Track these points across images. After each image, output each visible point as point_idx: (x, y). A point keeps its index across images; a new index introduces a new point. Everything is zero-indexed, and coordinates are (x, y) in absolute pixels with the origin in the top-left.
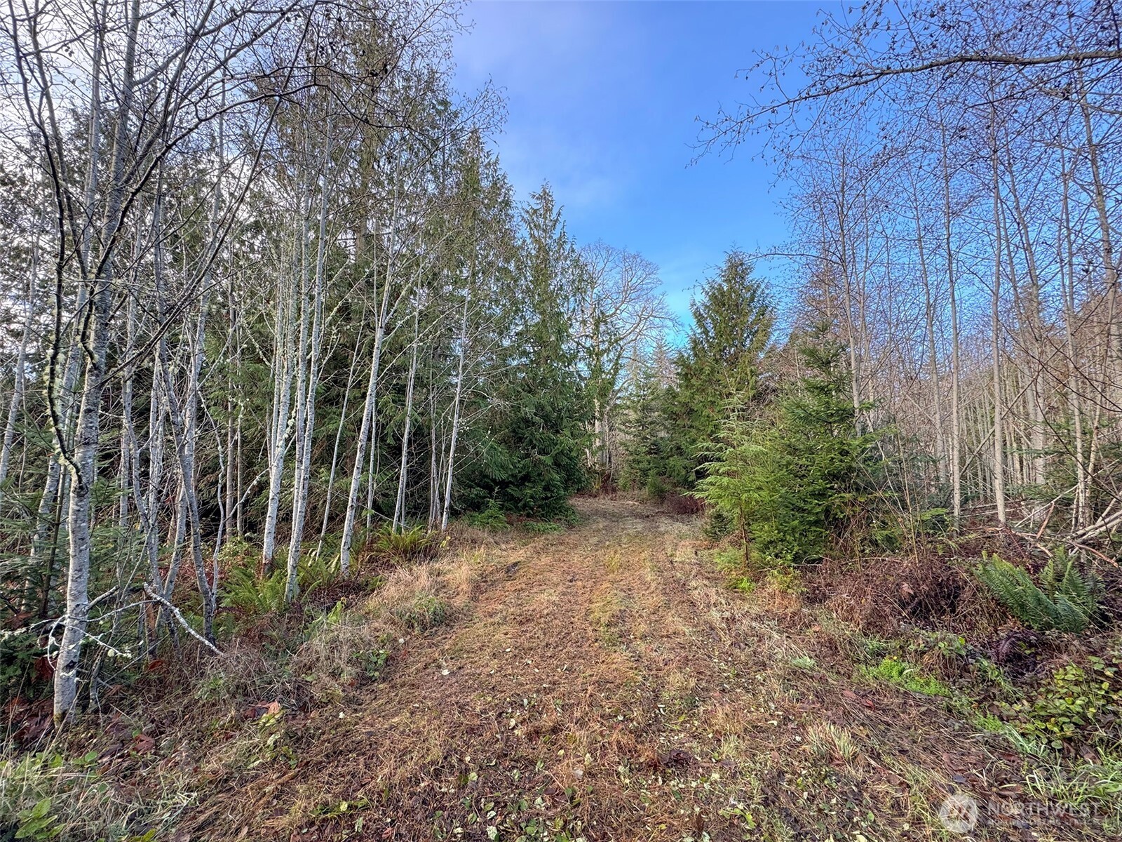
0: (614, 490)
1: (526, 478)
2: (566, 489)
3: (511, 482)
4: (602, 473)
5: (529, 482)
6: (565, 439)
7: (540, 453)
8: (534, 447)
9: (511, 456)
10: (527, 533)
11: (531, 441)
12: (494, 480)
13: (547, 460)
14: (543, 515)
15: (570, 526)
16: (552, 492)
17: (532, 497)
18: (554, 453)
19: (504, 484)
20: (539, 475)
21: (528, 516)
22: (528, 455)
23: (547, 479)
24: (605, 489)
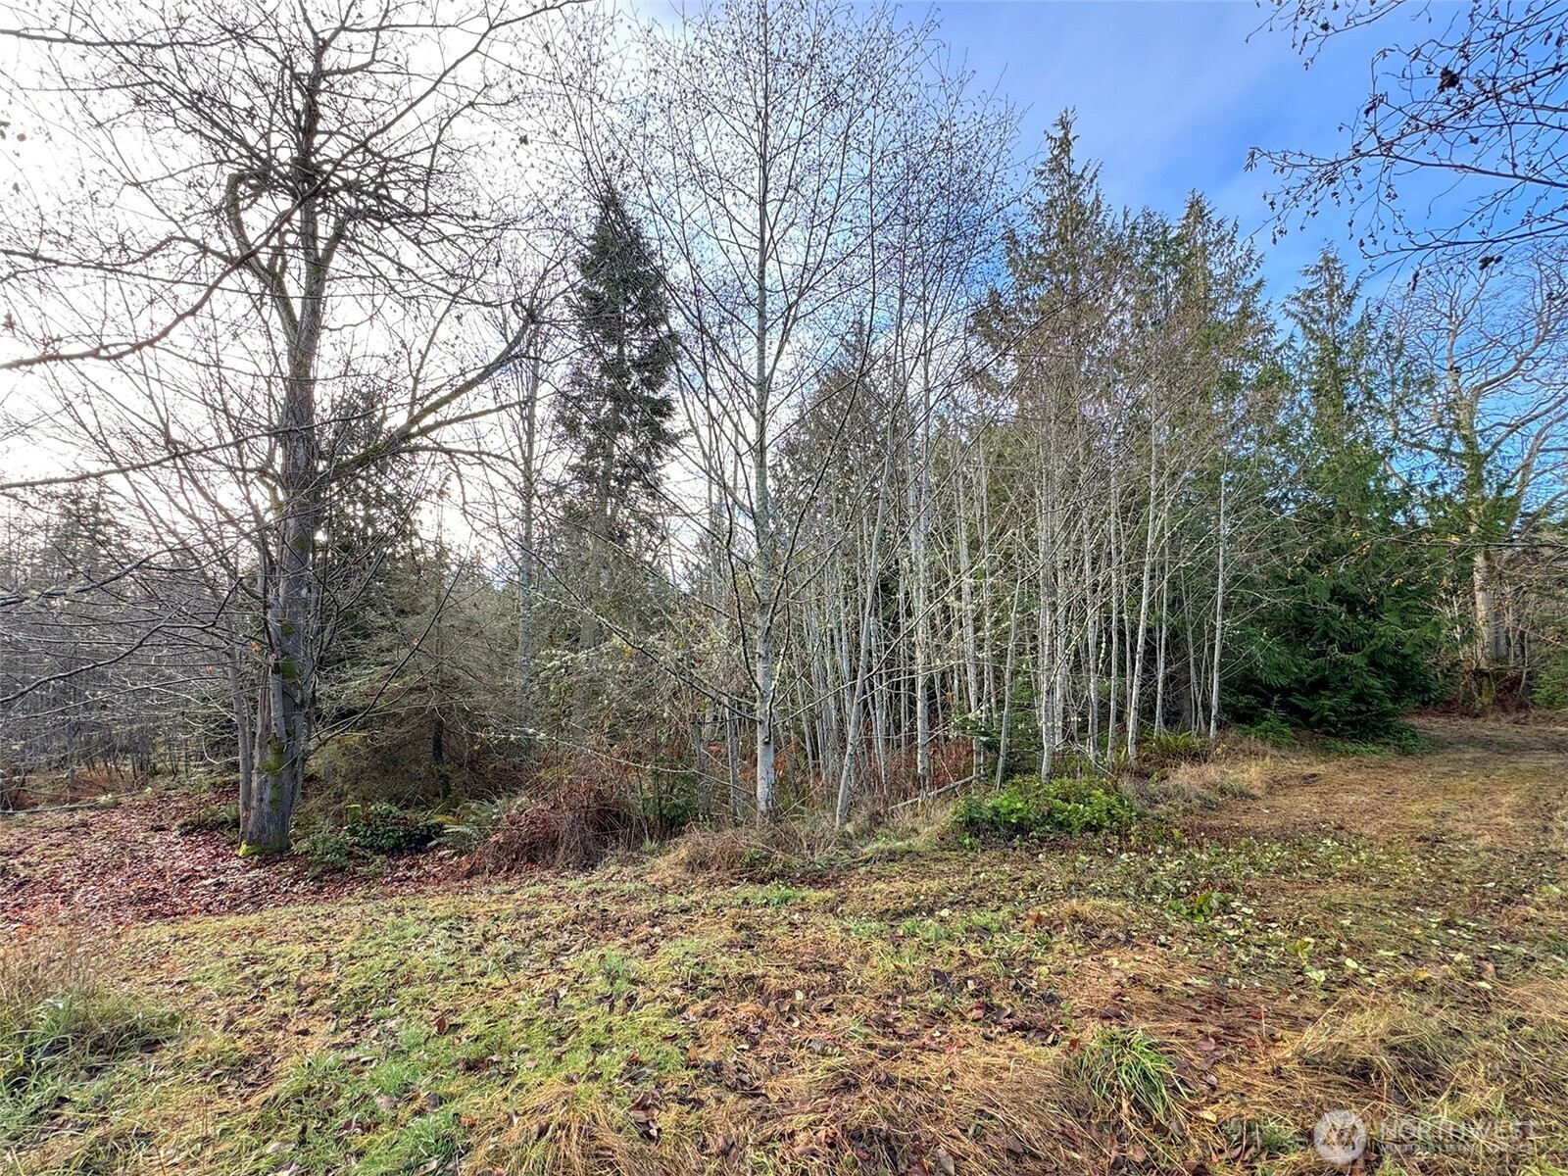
0: (1522, 706)
1: (1322, 684)
2: (1395, 701)
3: (1295, 689)
4: (1498, 676)
5: (1326, 688)
6: (1390, 628)
7: (1342, 649)
8: (1332, 641)
9: (1293, 654)
10: (1326, 751)
11: (1325, 635)
12: (1268, 687)
13: (1357, 659)
14: (1354, 736)
15: (1405, 752)
16: (1370, 704)
17: (1332, 709)
18: (1368, 650)
19: (1285, 692)
20: (1344, 680)
21: (1328, 733)
22: (1322, 653)
23: (1357, 685)
24: (1501, 704)
